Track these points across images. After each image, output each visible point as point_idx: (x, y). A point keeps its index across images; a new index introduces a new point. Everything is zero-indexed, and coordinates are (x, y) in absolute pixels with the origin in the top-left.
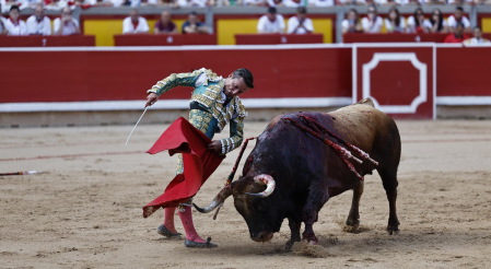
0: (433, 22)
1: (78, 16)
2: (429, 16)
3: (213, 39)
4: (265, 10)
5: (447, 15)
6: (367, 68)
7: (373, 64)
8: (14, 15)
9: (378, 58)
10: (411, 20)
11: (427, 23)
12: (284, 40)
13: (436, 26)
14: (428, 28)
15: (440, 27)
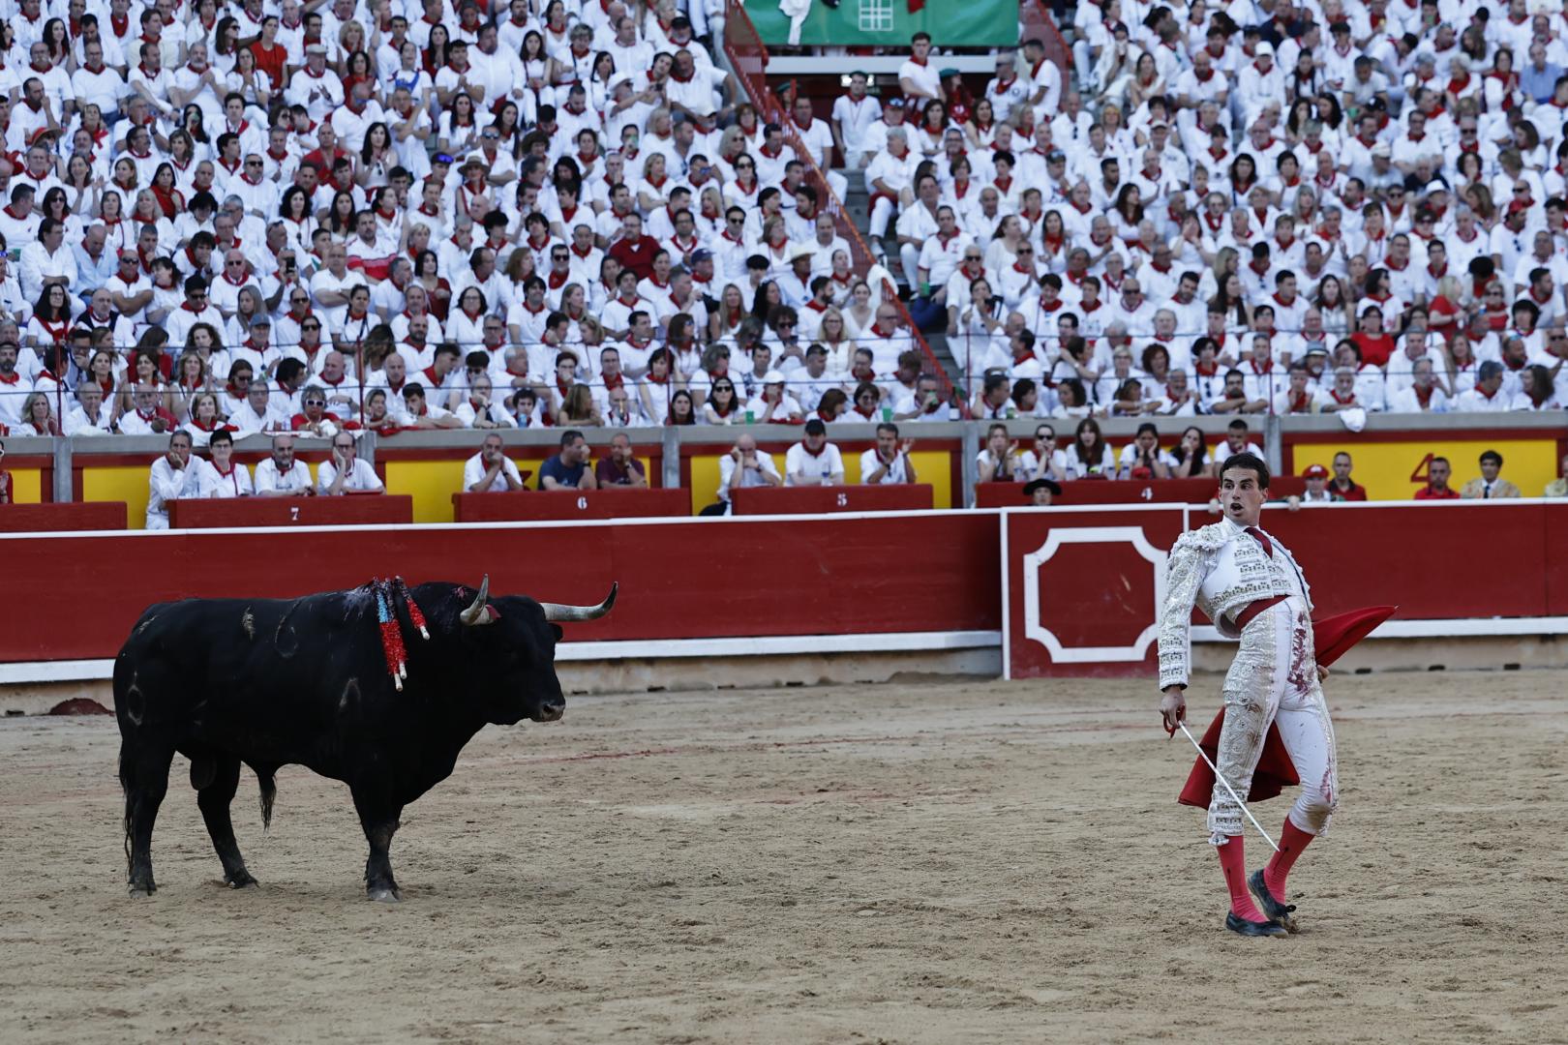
0: (1179, 454)
1: (371, 453)
2: (1173, 442)
3: (680, 501)
4: (800, 432)
5: (1216, 439)
6: (1032, 563)
7: (1047, 551)
8: (223, 453)
9: (1057, 537)
10: (1128, 453)
11: (1166, 457)
12: (843, 501)
13: (1187, 464)
14: (1170, 469)
15: (1197, 466)
